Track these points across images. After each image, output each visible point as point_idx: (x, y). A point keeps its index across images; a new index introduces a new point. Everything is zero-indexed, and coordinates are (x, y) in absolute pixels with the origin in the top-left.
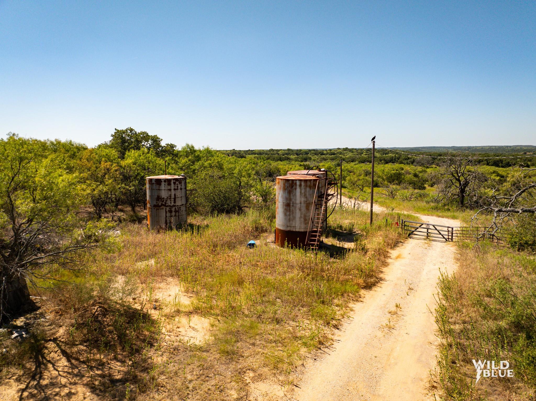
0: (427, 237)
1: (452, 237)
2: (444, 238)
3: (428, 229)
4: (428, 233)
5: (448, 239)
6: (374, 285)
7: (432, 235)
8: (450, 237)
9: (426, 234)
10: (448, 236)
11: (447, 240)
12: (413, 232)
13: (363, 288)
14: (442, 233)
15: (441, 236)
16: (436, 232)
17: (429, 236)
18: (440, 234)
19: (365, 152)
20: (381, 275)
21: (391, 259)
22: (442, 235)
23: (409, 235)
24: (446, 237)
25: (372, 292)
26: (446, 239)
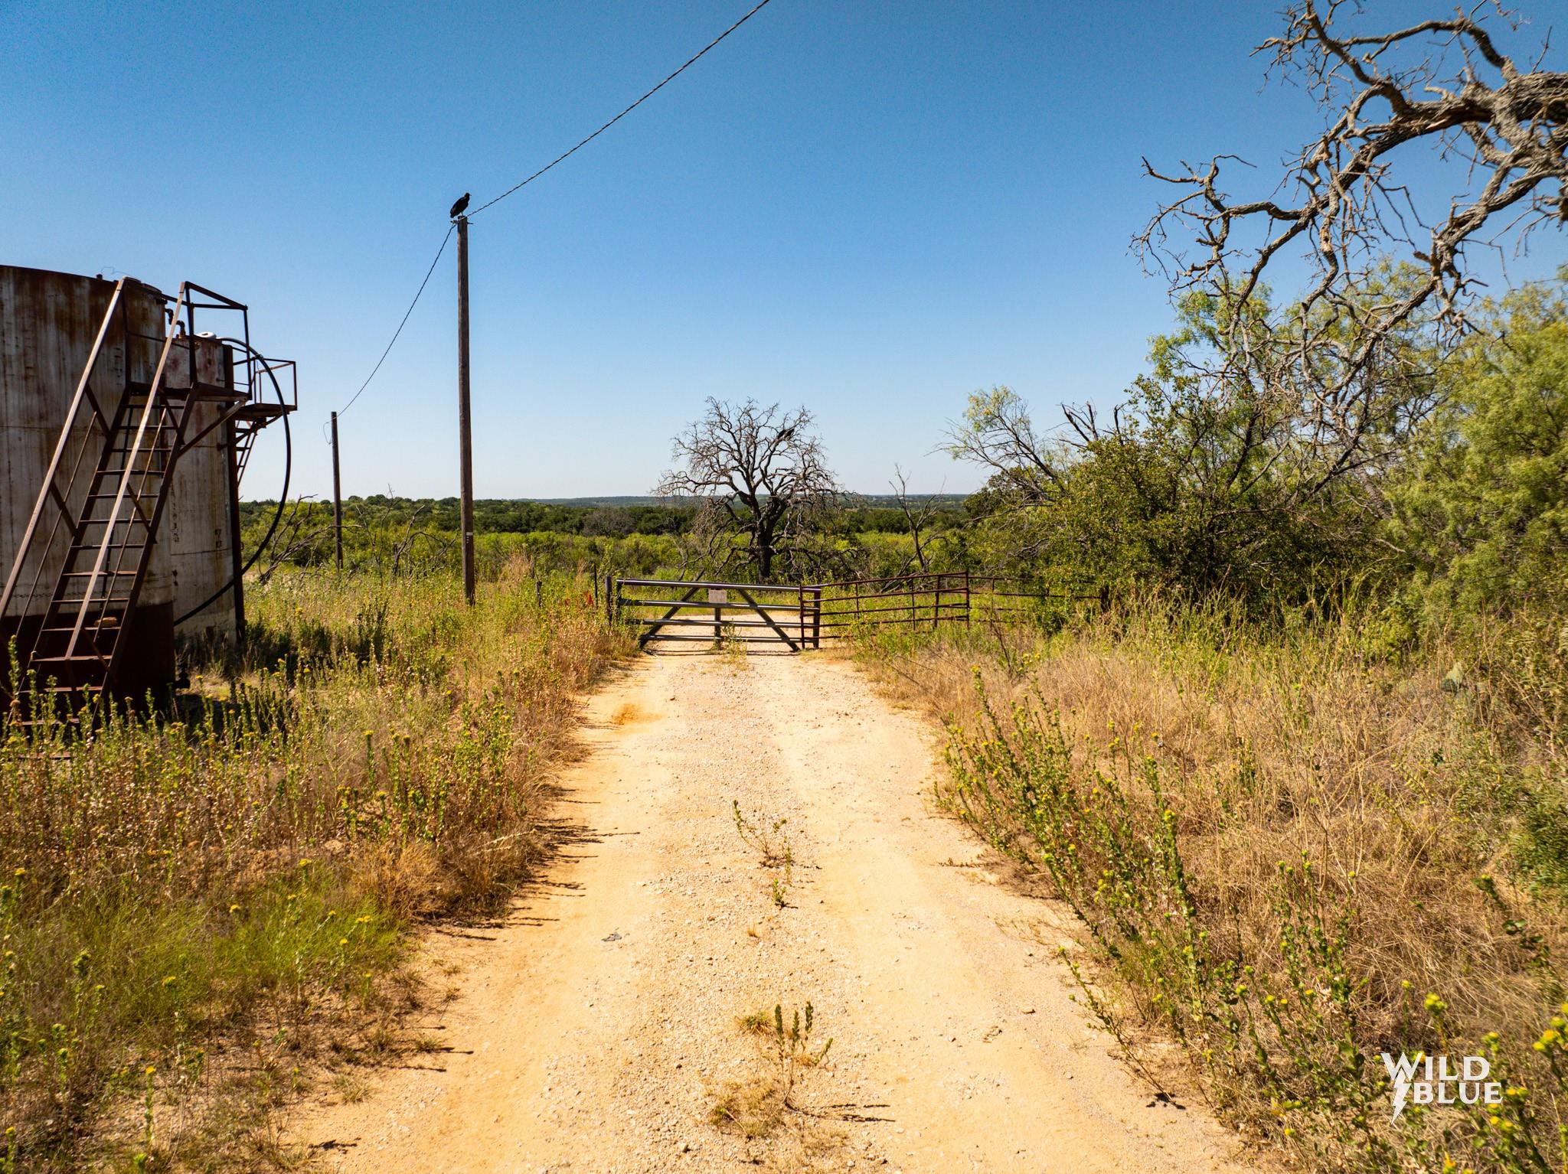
0: (719, 641)
1: (816, 633)
2: (784, 638)
3: (718, 608)
4: (719, 623)
5: (803, 639)
6: (524, 878)
7: (736, 631)
8: (809, 633)
10: (803, 627)
11: (796, 648)
12: (658, 626)
13: (432, 918)
14: (775, 616)
16: (753, 616)
17: (725, 638)
18: (770, 623)
20: (559, 811)
21: (592, 727)
22: (777, 629)
23: (644, 640)
25: (510, 939)
26: (792, 643)
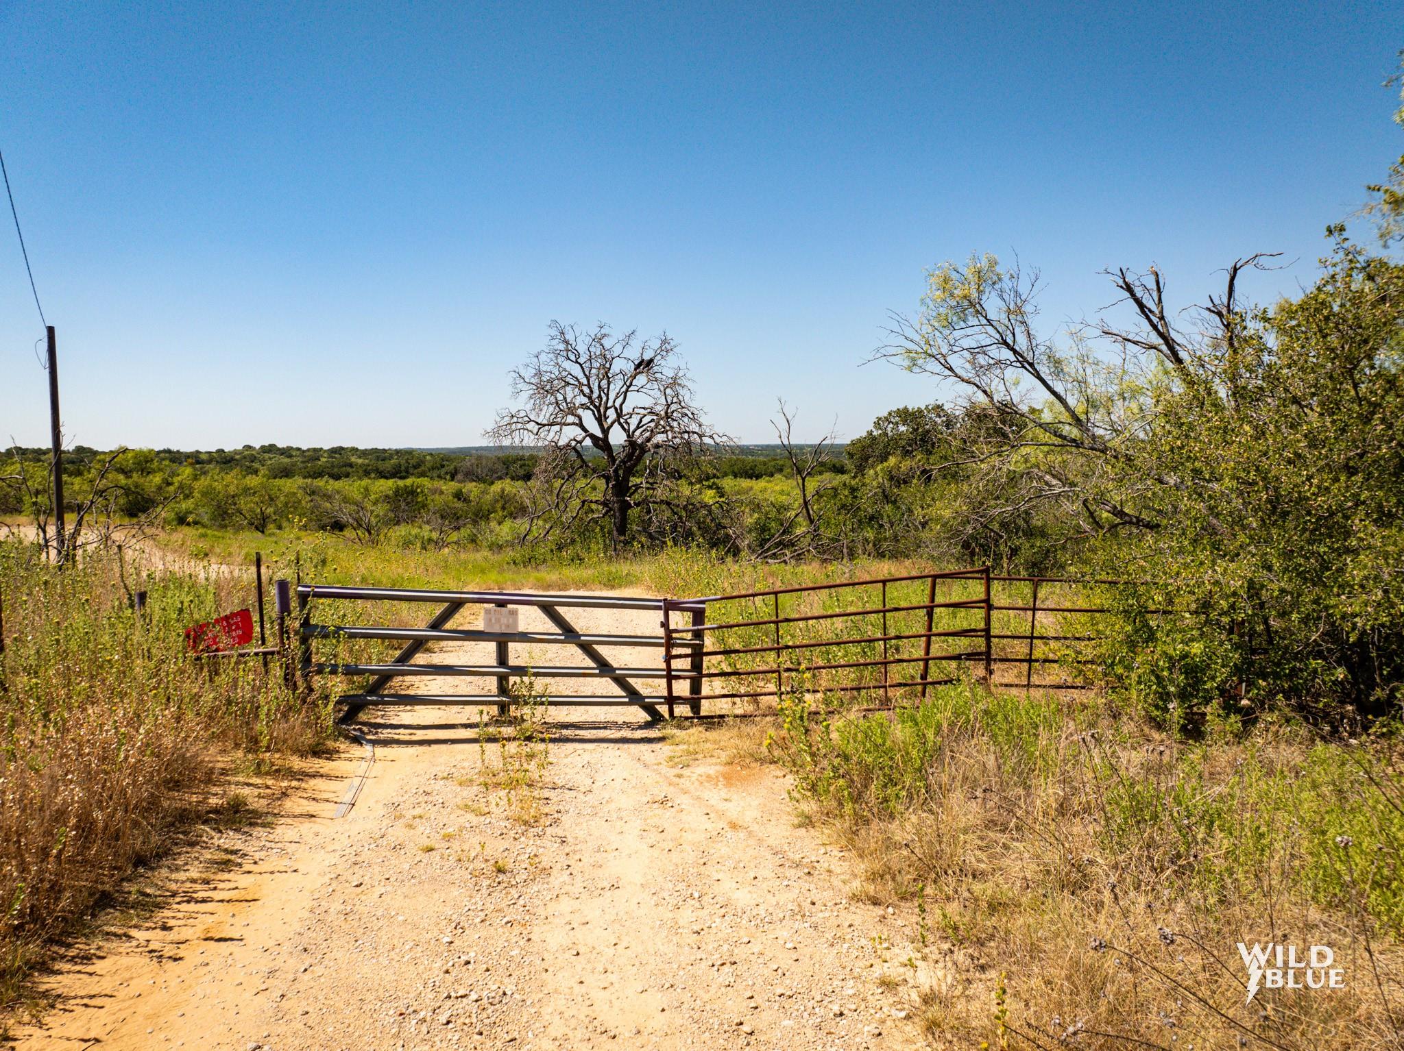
0: (503, 708)
1: (696, 688)
2: (634, 697)
3: (502, 642)
4: (505, 670)
5: (671, 700)
7: (540, 684)
8: (682, 688)
9: (491, 684)
10: (670, 677)
11: (656, 719)
12: (386, 677)
14: (617, 656)
15: (606, 687)
16: (573, 656)
17: (516, 700)
18: (604, 668)
19: (326, 455)
22: (620, 681)
23: (352, 708)
24: (653, 688)
26: (650, 708)
